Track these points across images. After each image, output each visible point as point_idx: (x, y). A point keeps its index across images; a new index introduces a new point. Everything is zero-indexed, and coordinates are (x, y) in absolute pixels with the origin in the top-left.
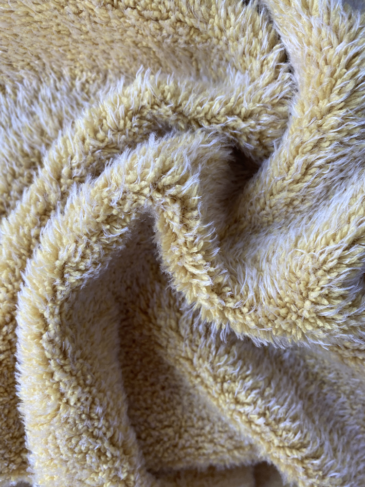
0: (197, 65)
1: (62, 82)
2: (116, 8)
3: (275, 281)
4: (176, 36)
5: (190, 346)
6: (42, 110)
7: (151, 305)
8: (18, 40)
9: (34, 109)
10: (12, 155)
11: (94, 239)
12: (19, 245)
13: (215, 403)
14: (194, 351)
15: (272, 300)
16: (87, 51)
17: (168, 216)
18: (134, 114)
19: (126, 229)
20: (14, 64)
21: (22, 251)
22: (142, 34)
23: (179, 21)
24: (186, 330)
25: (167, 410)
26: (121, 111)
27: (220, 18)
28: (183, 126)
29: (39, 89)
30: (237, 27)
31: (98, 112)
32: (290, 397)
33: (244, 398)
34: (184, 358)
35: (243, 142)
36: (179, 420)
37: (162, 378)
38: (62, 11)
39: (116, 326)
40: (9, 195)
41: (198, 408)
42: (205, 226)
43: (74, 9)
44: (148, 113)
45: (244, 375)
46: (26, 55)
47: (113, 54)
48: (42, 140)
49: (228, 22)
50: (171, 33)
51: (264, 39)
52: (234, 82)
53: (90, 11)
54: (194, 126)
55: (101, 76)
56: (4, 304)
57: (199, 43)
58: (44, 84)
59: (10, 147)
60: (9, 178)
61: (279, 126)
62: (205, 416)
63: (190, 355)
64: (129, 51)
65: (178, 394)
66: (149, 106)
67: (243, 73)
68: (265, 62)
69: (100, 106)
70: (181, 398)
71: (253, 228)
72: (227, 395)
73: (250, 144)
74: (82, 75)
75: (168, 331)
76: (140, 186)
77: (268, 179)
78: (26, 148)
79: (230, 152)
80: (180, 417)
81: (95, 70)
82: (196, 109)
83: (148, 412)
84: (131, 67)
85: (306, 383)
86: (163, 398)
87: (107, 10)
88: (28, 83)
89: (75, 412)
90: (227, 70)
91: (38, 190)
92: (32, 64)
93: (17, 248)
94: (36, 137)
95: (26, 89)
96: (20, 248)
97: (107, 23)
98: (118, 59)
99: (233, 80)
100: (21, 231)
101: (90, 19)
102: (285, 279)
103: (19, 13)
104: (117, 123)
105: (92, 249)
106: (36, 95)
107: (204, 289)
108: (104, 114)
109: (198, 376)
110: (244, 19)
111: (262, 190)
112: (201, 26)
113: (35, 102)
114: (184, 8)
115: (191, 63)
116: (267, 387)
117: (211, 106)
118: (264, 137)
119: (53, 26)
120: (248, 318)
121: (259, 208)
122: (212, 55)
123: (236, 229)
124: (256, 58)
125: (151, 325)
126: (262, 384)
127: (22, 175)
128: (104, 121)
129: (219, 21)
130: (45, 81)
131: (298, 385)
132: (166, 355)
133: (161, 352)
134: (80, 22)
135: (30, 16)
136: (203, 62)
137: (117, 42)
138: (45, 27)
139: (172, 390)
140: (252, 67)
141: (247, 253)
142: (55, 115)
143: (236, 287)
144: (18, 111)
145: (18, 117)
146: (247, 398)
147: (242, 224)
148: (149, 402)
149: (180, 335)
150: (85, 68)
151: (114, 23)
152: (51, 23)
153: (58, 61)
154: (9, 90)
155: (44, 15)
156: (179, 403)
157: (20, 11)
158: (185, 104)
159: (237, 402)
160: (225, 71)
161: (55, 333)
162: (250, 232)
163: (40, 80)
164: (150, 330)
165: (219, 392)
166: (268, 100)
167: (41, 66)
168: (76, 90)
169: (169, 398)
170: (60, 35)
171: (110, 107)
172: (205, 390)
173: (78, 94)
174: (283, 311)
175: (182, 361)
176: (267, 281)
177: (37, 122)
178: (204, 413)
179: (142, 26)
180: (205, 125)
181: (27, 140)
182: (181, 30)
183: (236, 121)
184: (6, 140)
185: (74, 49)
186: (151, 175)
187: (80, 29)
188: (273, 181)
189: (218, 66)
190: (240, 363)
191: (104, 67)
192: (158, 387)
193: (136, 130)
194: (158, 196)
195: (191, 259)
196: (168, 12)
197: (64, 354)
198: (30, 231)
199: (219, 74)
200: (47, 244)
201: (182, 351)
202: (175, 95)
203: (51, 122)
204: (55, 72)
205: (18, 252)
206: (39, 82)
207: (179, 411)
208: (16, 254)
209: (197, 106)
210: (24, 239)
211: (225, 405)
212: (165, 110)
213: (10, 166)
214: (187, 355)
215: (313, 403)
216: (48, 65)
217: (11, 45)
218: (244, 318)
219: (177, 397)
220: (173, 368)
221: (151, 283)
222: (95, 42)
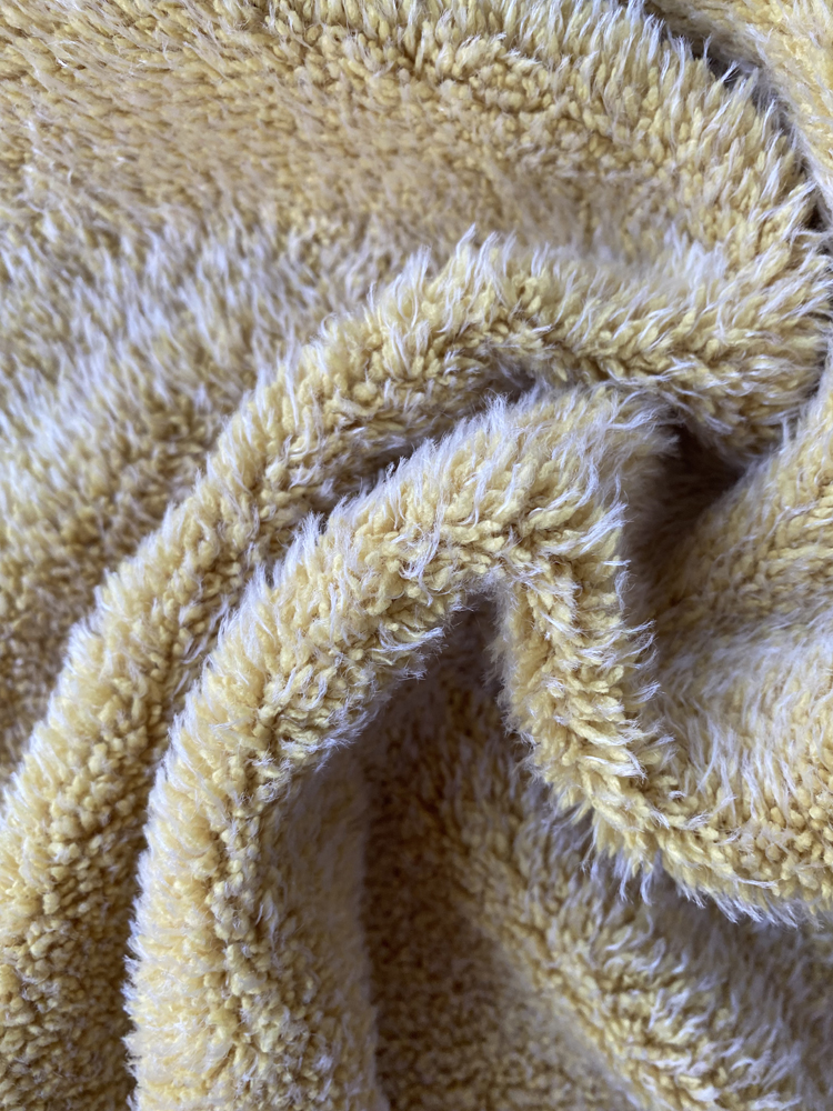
0: (589, 218)
1: (256, 235)
2: (419, 79)
3: (783, 763)
4: (553, 151)
5: (542, 900)
6: (204, 303)
7: (447, 791)
8: (167, 135)
9: (183, 296)
10: (124, 405)
11: (358, 654)
12: (146, 643)
13: (594, 1040)
14: (549, 913)
15: (774, 811)
16: (327, 170)
17: (541, 603)
18: (449, 342)
19: (438, 632)
20: (149, 190)
21: (154, 658)
22: (469, 140)
23: (566, 116)
24: (534, 862)
25: (466, 1042)
26: (419, 333)
27: (666, 116)
28: (563, 376)
29: (199, 250)
30: (706, 140)
31: (361, 333)
32: (774, 1033)
33: (669, 1034)
34: (524, 926)
35: (706, 416)
36: (489, 1067)
37: (458, 964)
38: (287, 76)
39: (361, 837)
40: (111, 500)
41: (539, 1041)
42: (630, 631)
43: (317, 74)
44: (482, 342)
45: (667, 976)
46: (180, 171)
47: (388, 182)
48: (200, 374)
49: (684, 127)
50: (543, 143)
51: (768, 173)
52: (683, 267)
53: (355, 82)
54: (587, 373)
55: (352, 227)
56: (101, 785)
57: (607, 171)
58: (212, 239)
59: (122, 385)
60: (116, 461)
61: (795, 383)
62: (554, 1061)
63: (539, 921)
64: (429, 175)
65: (492, 1003)
66: (485, 326)
67: (708, 248)
68: (768, 226)
69: (368, 320)
70: (498, 1014)
71: (719, 622)
72: (626, 1023)
73: (723, 421)
74: (307, 224)
75: (488, 859)
76: (478, 531)
77: (767, 510)
78: (160, 391)
79: (675, 439)
80: (494, 1060)
81: (339, 214)
82: (597, 335)
83: (418, 1045)
84: (426, 212)
85: (808, 991)
86: (455, 1012)
87: (397, 82)
88: (176, 235)
89: (270, 1071)
90: (667, 238)
91: (203, 512)
92: (190, 191)
93: (143, 650)
94: (185, 367)
95: (169, 248)
96: (149, 651)
97: (389, 112)
98: (399, 193)
99: (682, 261)
100: (155, 611)
101: (350, 98)
102: (810, 762)
103: (183, 75)
104: (407, 365)
105: (350, 681)
106: (192, 263)
107: (614, 784)
108: (374, 339)
109: (553, 972)
110: (726, 125)
111: (749, 532)
112: (619, 134)
113: (188, 281)
114: (584, 90)
115: (576, 213)
116: (723, 1007)
117: (637, 331)
118: (756, 405)
119: (257, 110)
120: (716, 854)
121: (738, 575)
122: (634, 199)
123: (675, 620)
124: (746, 213)
125: (446, 843)
126: (709, 999)
127: (147, 455)
128: (376, 356)
129: (663, 125)
130: (215, 233)
131: (789, 995)
132: (478, 914)
133: (468, 907)
134: (324, 105)
135: (208, 83)
136: (606, 214)
137: (405, 155)
138: (240, 110)
139: (481, 993)
140: (734, 236)
141: (705, 683)
142: (234, 315)
143: (688, 774)
144: (146, 300)
145: (142, 312)
146: (675, 1032)
147: (691, 608)
148: (423, 1019)
149: (517, 871)
150: (316, 208)
151: (408, 111)
152: (256, 103)
153: (253, 186)
154: (127, 246)
155: (244, 83)
156: (494, 1027)
157: (187, 71)
158: (573, 324)
159: (649, 1041)
160: (660, 237)
161: (243, 883)
162: (711, 632)
163: (203, 228)
164: (442, 851)
165: (608, 1014)
166: (774, 320)
167: (211, 195)
168: (287, 257)
169: (471, 1013)
170: (271, 132)
171: (395, 323)
172: (572, 1007)
173: (293, 267)
174: (803, 840)
175: (521, 934)
176: (763, 763)
177: (191, 327)
178: (552, 1056)
179: (474, 123)
180: (617, 374)
181: (163, 371)
182: (569, 138)
183: (694, 369)
184: (112, 367)
185: (297, 163)
186: (509, 505)
187: (321, 121)
188: (779, 517)
189: (645, 225)
190: (661, 944)
191: (362, 208)
192: (447, 984)
193: (451, 381)
194: (522, 556)
195: (588, 710)
196: (542, 95)
197: (258, 930)
198: (176, 609)
199: (644, 244)
200: (239, 664)
201: (522, 911)
202: (551, 301)
203: (222, 332)
204: (242, 213)
205: (141, 660)
206: (202, 234)
207: (491, 1048)
208: (137, 663)
209: (601, 329)
210: (161, 629)
211: (621, 1048)
212: (524, 338)
213: (120, 430)
214: (533, 920)
215: (821, 1040)
216: (228, 194)
217: (150, 145)
218: (707, 854)
219: (491, 1011)
220: (492, 945)
221: (449, 737)
222: (352, 150)
